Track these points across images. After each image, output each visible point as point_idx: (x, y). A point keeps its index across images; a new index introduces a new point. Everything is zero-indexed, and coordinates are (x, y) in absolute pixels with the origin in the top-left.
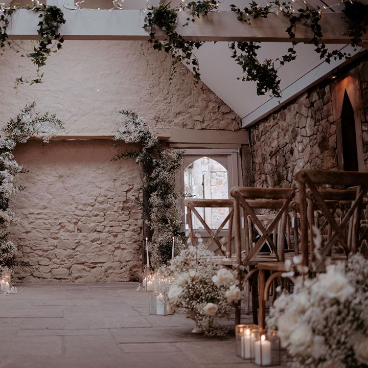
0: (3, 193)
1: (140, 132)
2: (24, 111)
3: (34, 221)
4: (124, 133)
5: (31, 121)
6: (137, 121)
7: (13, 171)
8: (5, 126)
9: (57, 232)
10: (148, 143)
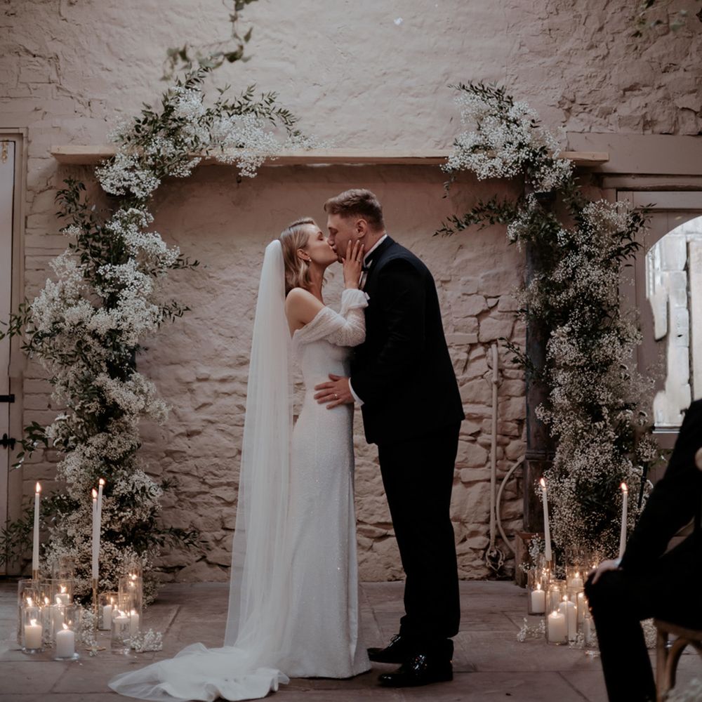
1: (521, 146)
2: (184, 81)
3: (210, 400)
4: (475, 149)
5: (203, 111)
6: (512, 114)
7: (151, 264)
8: (126, 126)
10: (542, 179)
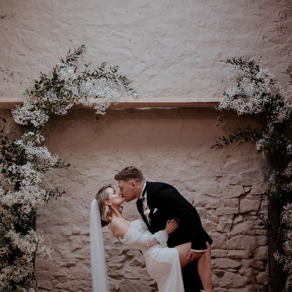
0: (21, 205)
1: (264, 95)
2: (65, 60)
3: (80, 246)
4: (236, 97)
5: (75, 77)
6: (258, 76)
7: (41, 165)
8: (30, 85)
9: (119, 265)
10: (277, 115)
